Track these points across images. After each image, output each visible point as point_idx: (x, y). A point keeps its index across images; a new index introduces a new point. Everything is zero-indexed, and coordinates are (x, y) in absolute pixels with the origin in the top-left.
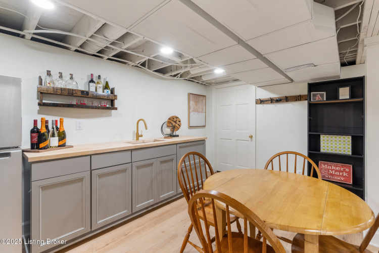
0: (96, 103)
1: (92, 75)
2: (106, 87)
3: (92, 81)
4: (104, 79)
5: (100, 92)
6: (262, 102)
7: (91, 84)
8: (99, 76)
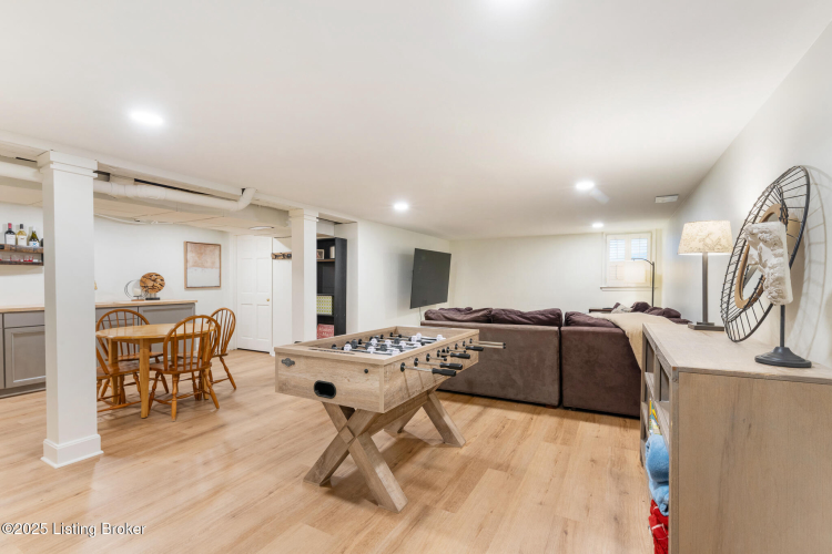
0: (16, 258)
1: (10, 225)
2: (33, 237)
3: (10, 232)
4: (30, 228)
5: (23, 243)
6: (276, 257)
7: (8, 236)
8: (21, 226)
